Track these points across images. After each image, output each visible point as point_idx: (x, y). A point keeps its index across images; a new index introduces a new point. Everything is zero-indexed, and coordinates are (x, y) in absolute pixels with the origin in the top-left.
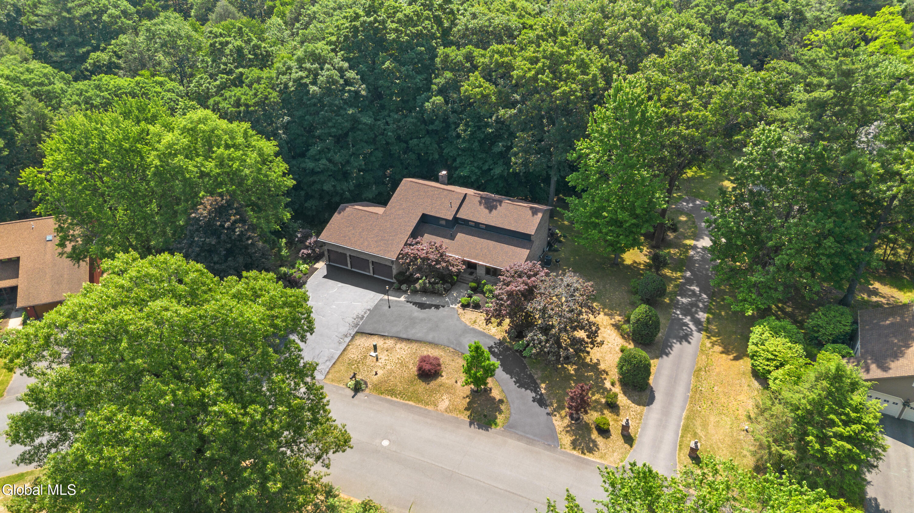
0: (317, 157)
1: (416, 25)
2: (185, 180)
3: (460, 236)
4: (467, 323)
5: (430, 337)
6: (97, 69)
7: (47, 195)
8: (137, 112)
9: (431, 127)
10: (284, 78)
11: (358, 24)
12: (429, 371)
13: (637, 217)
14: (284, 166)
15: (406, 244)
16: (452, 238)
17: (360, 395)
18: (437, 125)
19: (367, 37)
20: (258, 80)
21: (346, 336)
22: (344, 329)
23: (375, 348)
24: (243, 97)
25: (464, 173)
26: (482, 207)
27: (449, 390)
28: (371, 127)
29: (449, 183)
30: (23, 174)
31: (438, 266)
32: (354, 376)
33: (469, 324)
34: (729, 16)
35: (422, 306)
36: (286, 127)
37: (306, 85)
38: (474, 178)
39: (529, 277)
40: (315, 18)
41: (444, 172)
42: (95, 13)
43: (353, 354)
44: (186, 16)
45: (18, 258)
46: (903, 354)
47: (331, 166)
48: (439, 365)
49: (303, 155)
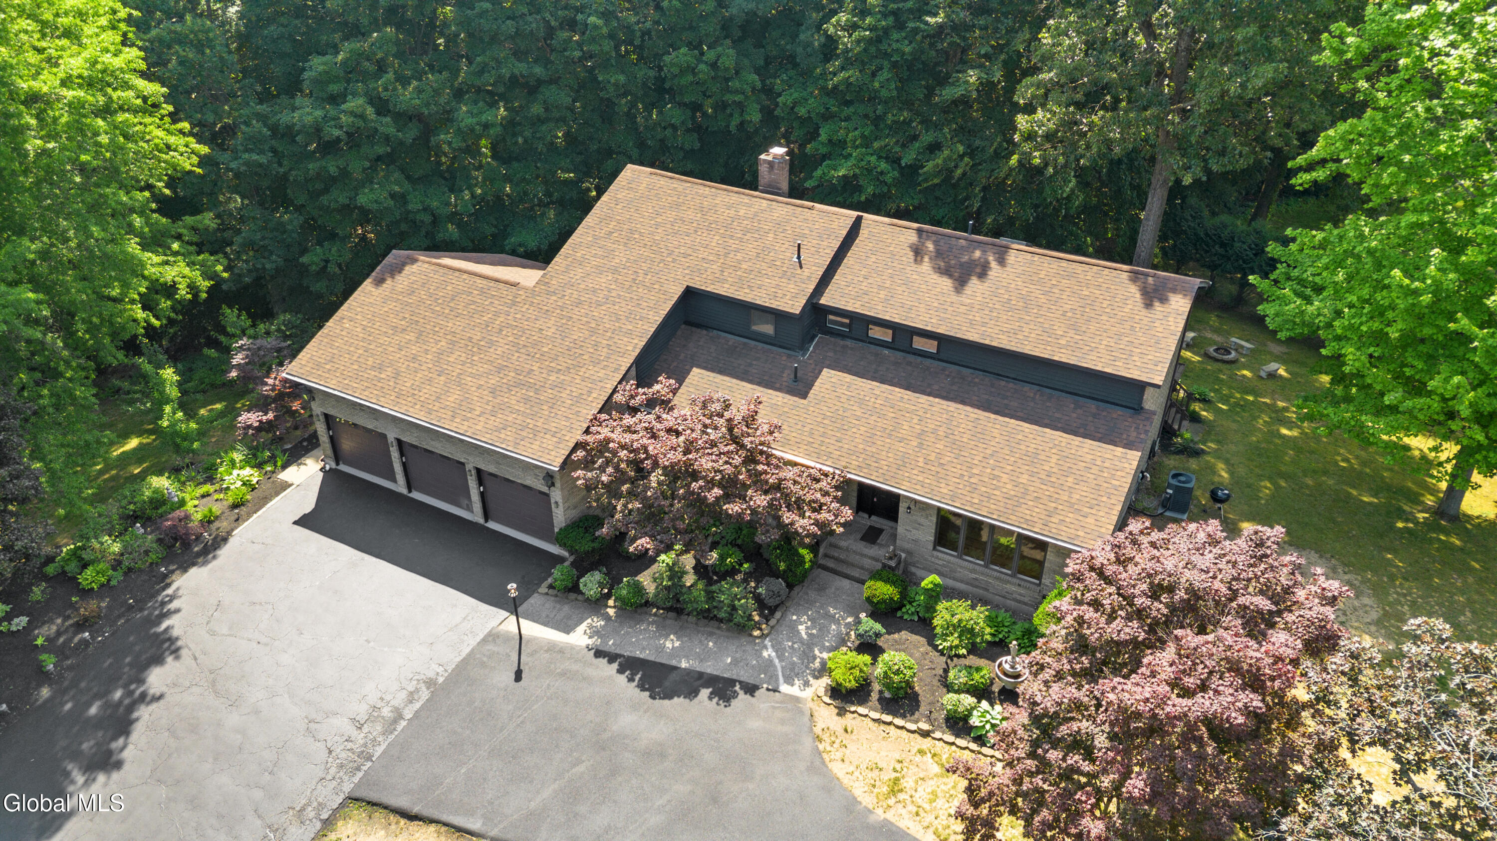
0: (334, 88)
3: (829, 380)
4: (859, 791)
15: (608, 406)
16: (800, 386)
21: (299, 815)
26: (926, 266)
29: (796, 194)
31: (733, 508)
33: (867, 800)
41: (778, 151)
47: (386, 125)
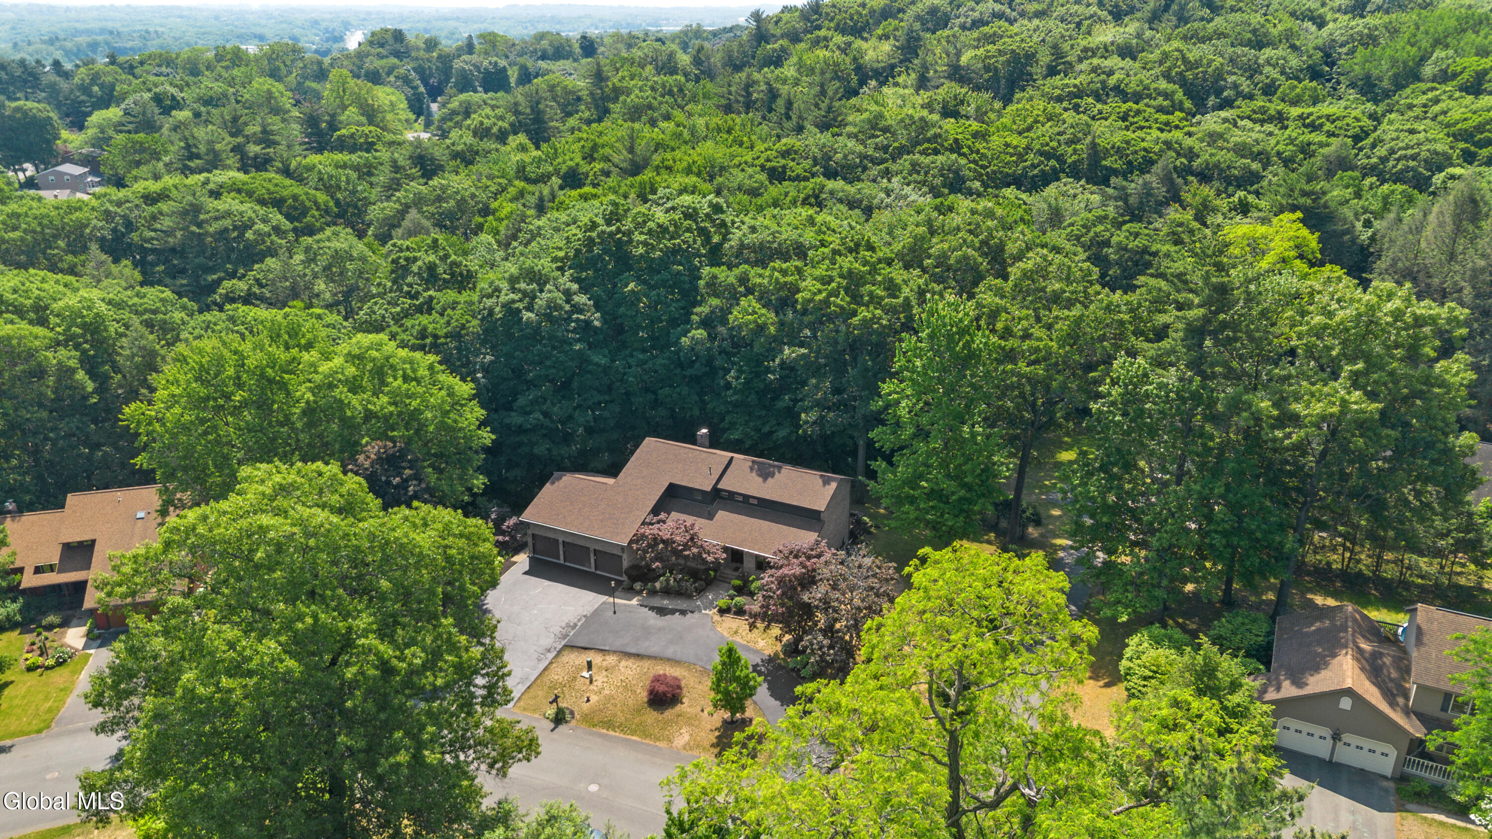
1: (672, 238)
2: (343, 420)
3: (721, 515)
4: (725, 634)
5: (669, 653)
6: (231, 299)
7: (154, 441)
8: (286, 337)
9: (690, 372)
10: (489, 302)
11: (594, 234)
12: (664, 694)
13: (969, 488)
14: (481, 413)
15: (643, 523)
16: (710, 517)
17: (562, 728)
18: (698, 369)
19: (606, 251)
20: (454, 305)
21: (549, 651)
22: (548, 641)
23: (590, 665)
24: (431, 327)
25: (735, 436)
26: (754, 475)
27: (691, 721)
28: (606, 370)
29: (711, 447)
30: (126, 410)
31: (687, 553)
32: (555, 700)
33: (727, 635)
34: (1115, 239)
35: (662, 611)
36: (486, 370)
37: (519, 311)
38: (748, 443)
39: (809, 558)
40: (539, 235)
41: (704, 431)
42: (235, 228)
43: (558, 674)
44: (361, 235)
45: (93, 542)
46: (1326, 665)
48: (679, 687)
49: (509, 408)
